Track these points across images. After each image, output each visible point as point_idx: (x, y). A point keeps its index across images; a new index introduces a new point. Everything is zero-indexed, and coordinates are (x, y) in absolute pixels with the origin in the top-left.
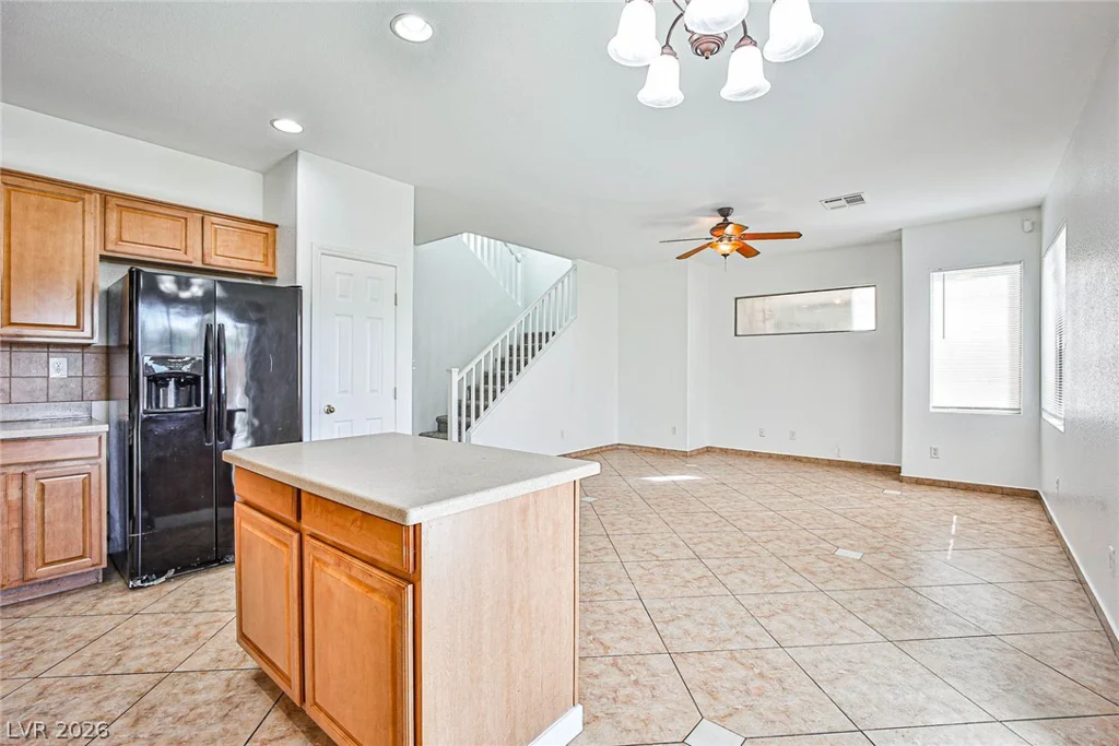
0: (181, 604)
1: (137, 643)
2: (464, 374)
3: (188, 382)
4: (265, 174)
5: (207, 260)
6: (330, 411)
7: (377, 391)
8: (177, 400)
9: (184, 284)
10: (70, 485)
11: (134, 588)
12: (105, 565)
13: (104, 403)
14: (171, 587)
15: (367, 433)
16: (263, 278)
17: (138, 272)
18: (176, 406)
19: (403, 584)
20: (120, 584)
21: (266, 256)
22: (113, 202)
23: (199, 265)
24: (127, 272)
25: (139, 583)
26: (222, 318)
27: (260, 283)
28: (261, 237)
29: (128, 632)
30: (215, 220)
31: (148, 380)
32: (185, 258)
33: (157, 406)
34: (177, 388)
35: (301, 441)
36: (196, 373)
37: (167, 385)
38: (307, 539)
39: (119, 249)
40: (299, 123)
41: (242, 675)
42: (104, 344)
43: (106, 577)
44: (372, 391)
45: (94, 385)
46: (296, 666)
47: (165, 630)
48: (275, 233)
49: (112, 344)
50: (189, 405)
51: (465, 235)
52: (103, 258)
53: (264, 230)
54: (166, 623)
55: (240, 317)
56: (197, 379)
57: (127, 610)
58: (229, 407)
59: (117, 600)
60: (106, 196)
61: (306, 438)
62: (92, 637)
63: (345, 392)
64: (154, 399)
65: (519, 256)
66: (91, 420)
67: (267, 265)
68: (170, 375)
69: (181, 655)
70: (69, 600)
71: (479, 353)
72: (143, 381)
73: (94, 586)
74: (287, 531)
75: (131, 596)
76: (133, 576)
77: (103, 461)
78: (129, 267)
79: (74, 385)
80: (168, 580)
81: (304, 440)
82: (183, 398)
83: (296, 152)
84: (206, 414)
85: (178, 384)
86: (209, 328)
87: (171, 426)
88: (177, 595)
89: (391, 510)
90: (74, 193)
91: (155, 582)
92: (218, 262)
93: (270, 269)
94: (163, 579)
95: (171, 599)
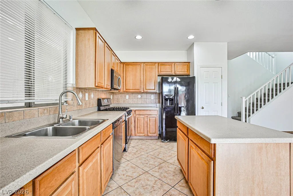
0: (169, 147)
1: (161, 153)
2: (248, 98)
3: (171, 100)
4: (187, 51)
5: (176, 73)
6: (203, 108)
7: (216, 103)
8: (169, 104)
9: (172, 79)
10: (153, 119)
11: (162, 142)
12: (158, 136)
13: (159, 104)
14: (168, 143)
15: (213, 115)
16: (187, 75)
17: (163, 77)
18: (169, 105)
19: (210, 160)
20: (160, 140)
21: (187, 70)
22: (160, 64)
23: (174, 74)
24: (161, 78)
25: (163, 141)
26: (178, 86)
27: (187, 77)
28: (186, 66)
29: (160, 150)
30: (177, 64)
31: (165, 100)
32: (171, 73)
33: (166, 105)
34: (169, 101)
35: (195, 115)
36: (173, 98)
37: (168, 101)
38: (189, 140)
39: (160, 73)
40: (194, 36)
41: (178, 168)
42: (159, 92)
43: (159, 138)
44: (215, 103)
45: (157, 101)
46: (187, 171)
47: (166, 152)
48: (189, 64)
49: (160, 92)
50: (172, 105)
51: (248, 53)
52: (158, 75)
53: (187, 64)
54: (166, 151)
55: (182, 85)
56: (173, 99)
57: (161, 146)
58: (179, 106)
59: (159, 143)
60: (158, 63)
61: (196, 114)
62: (155, 149)
63: (207, 103)
64: (166, 104)
65: (273, 56)
66: (157, 107)
67: (188, 72)
68: (168, 99)
69: (168, 158)
70: (153, 141)
71: (254, 91)
72: (164, 100)
73: (157, 139)
74: (186, 137)
75: (162, 143)
76: (162, 139)
77: (158, 115)
78: (161, 77)
79: (155, 100)
80: (168, 142)
81: (196, 115)
82: (171, 104)
83: (194, 43)
84: (175, 107)
85: (170, 100)
86: (175, 88)
87: (168, 109)
88: (169, 145)
89: (207, 138)
90: (154, 64)
91: (166, 142)
92: (178, 73)
93: (188, 73)
94: (167, 141)
95: (168, 146)
